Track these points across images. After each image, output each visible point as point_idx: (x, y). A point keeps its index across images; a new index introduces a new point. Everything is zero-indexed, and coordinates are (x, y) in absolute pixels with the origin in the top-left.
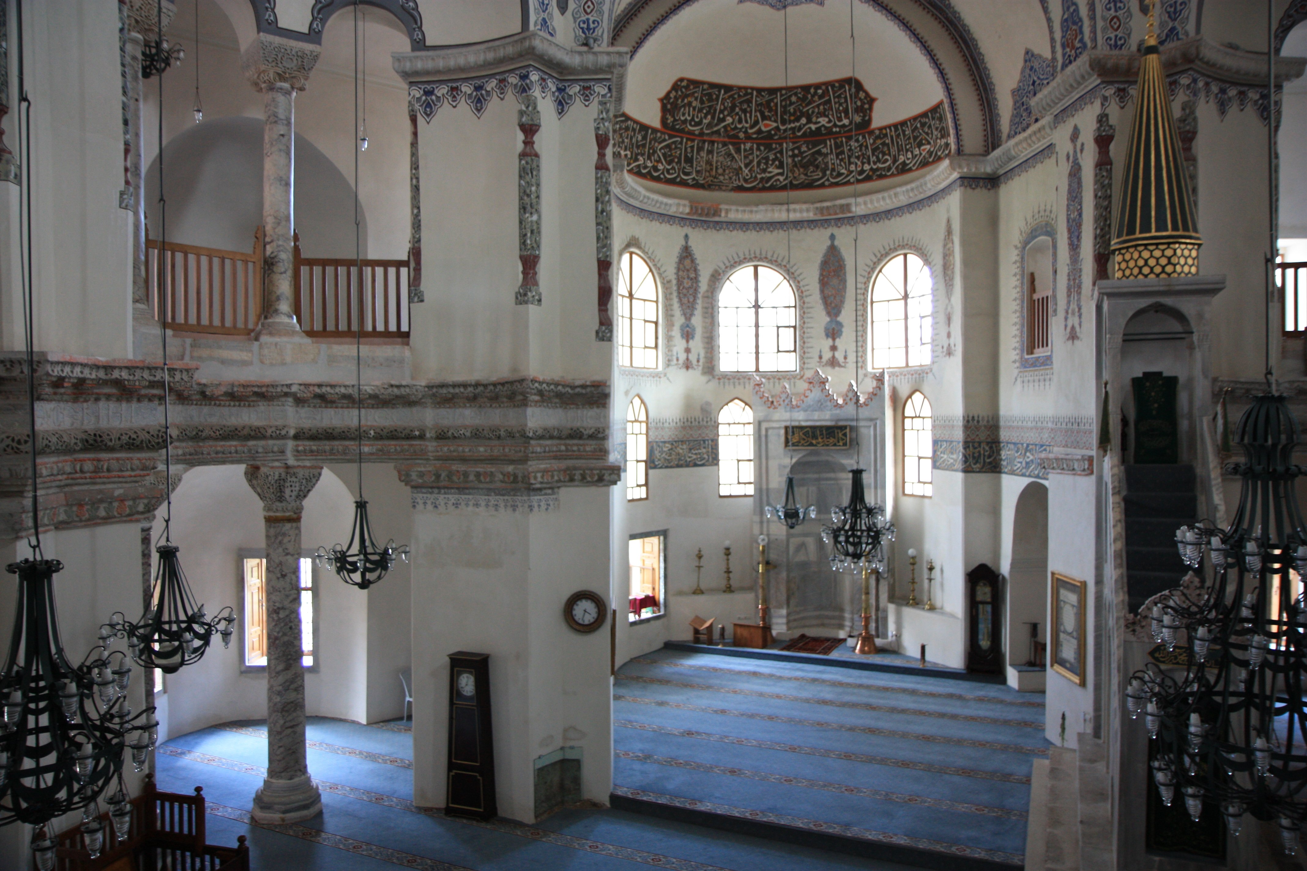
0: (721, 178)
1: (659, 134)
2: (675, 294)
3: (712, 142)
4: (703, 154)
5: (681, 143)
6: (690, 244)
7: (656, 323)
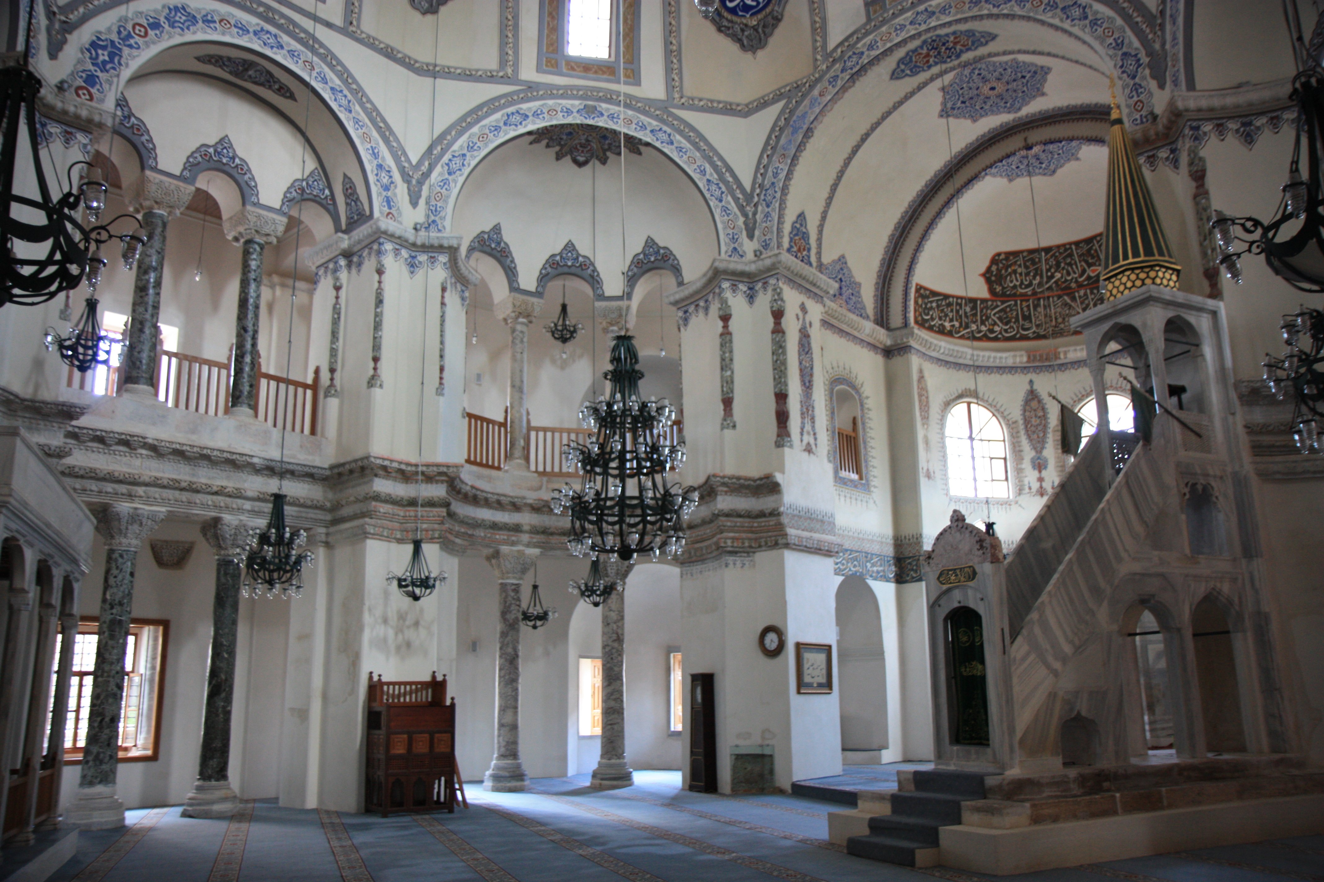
0: (1062, 326)
1: (990, 303)
2: (1022, 432)
3: (1048, 298)
4: (1041, 309)
5: (1016, 305)
6: (1035, 387)
7: (1005, 459)
